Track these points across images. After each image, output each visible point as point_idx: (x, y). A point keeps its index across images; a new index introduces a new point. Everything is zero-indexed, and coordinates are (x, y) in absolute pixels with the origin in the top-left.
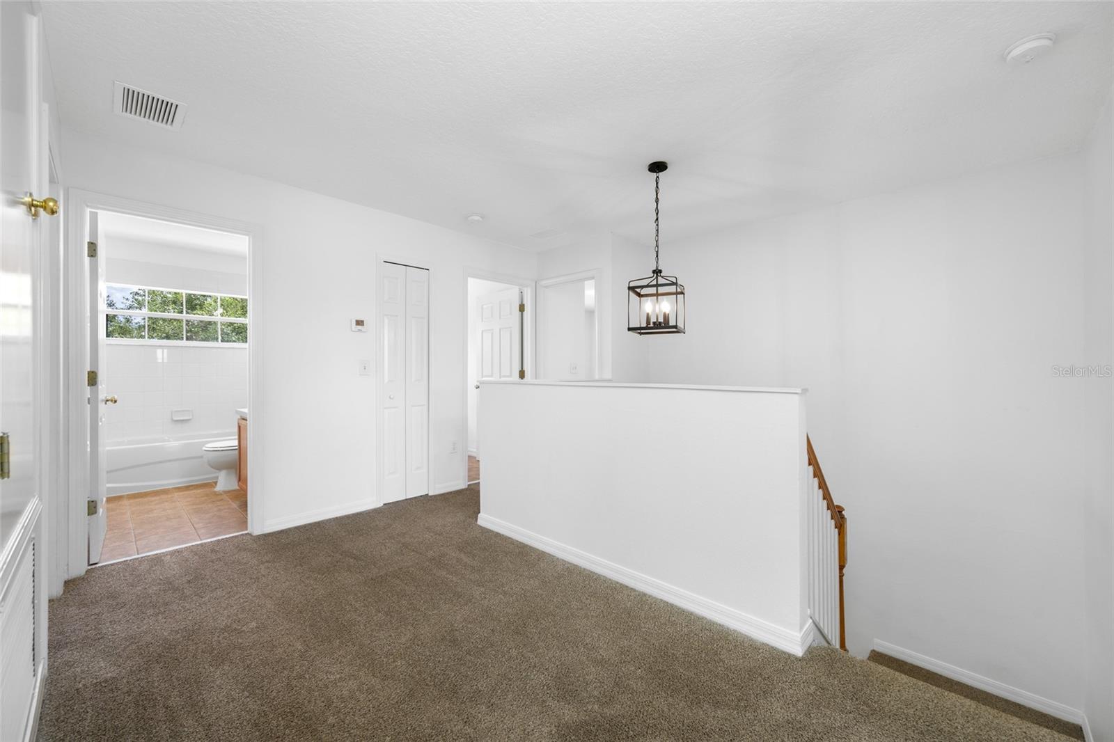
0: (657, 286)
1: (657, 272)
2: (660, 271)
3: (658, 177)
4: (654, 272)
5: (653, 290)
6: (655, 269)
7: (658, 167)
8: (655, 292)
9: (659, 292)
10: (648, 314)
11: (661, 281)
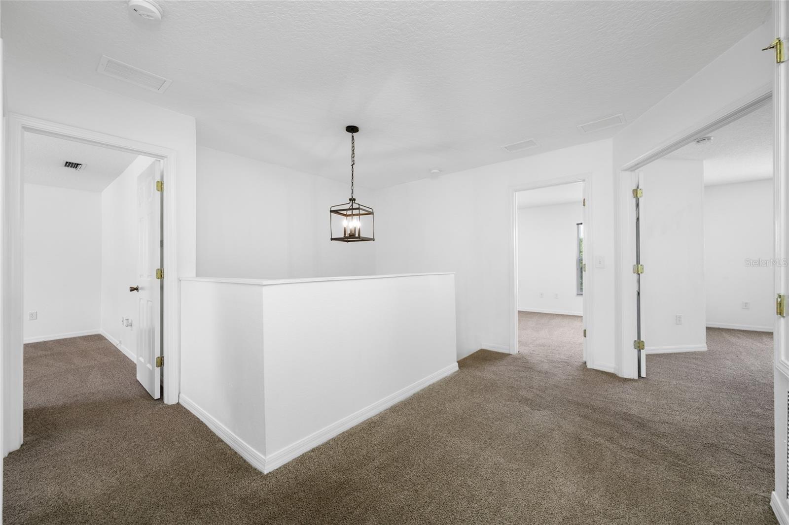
0: (353, 209)
1: (352, 200)
2: (354, 200)
3: (353, 136)
4: (350, 200)
5: (349, 212)
6: (351, 198)
7: (352, 129)
8: (351, 213)
9: (354, 213)
10: (345, 228)
11: (355, 206)
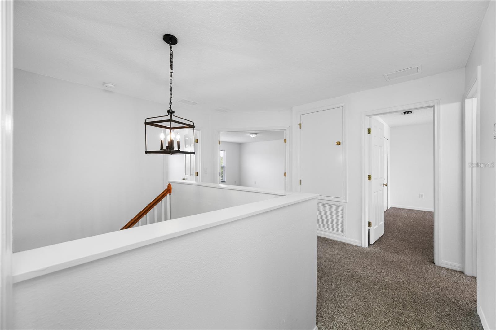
1: (171, 112)
2: (173, 112)
3: (171, 48)
4: (168, 111)
5: (167, 124)
